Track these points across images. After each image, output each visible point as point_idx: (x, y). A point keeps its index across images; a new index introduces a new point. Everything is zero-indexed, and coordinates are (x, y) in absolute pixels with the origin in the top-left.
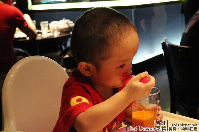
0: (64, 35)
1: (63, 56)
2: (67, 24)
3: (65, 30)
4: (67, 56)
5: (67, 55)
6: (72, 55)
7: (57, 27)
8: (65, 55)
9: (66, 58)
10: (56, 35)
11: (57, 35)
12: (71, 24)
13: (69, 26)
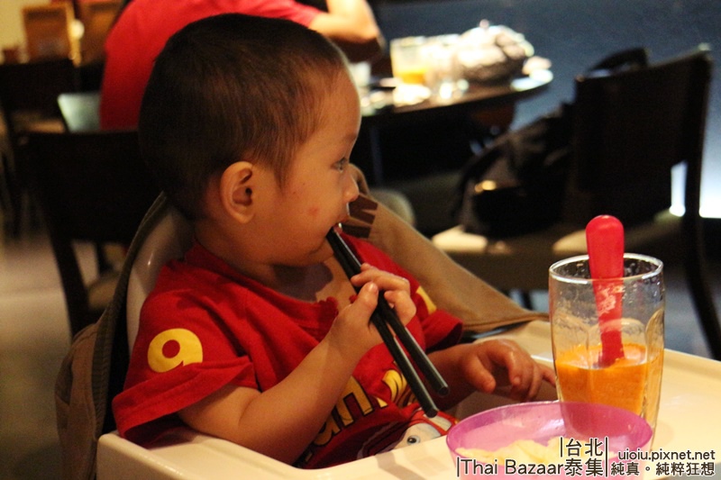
0: (483, 93)
1: (470, 183)
2: (497, 45)
3: (486, 75)
4: (488, 185)
5: (490, 179)
6: (511, 181)
7: (454, 59)
8: (479, 180)
9: (486, 192)
10: (449, 93)
11: (453, 93)
12: (515, 44)
13: (505, 54)
